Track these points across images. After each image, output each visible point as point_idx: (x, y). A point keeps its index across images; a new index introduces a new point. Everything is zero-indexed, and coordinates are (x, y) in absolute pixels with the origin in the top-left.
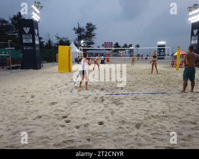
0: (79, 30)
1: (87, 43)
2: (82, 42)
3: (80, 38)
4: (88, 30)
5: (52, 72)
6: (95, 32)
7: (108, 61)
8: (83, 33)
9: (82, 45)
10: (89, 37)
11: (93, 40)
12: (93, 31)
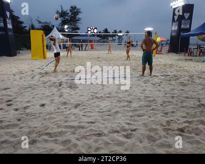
0: (63, 14)
1: (72, 28)
2: (66, 27)
3: (64, 23)
4: (72, 14)
5: (26, 59)
6: (80, 16)
7: (92, 48)
8: (67, 18)
9: (66, 30)
10: (74, 22)
11: (79, 25)
12: (78, 15)
